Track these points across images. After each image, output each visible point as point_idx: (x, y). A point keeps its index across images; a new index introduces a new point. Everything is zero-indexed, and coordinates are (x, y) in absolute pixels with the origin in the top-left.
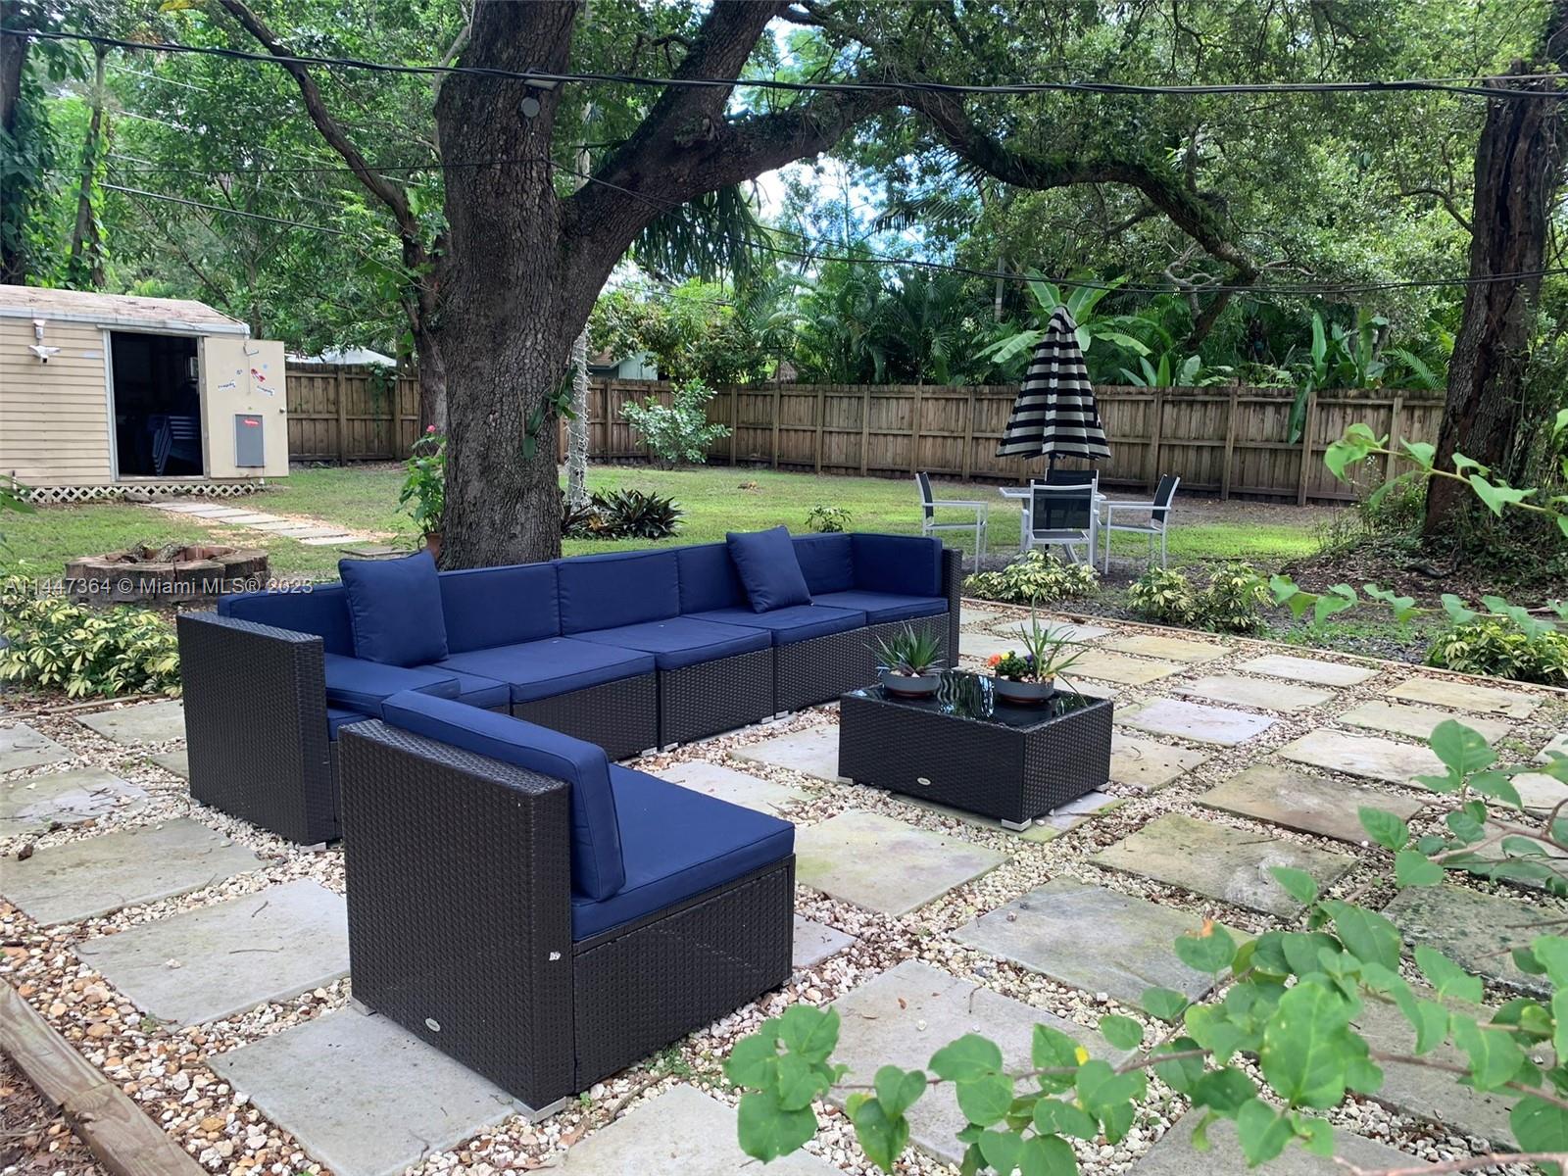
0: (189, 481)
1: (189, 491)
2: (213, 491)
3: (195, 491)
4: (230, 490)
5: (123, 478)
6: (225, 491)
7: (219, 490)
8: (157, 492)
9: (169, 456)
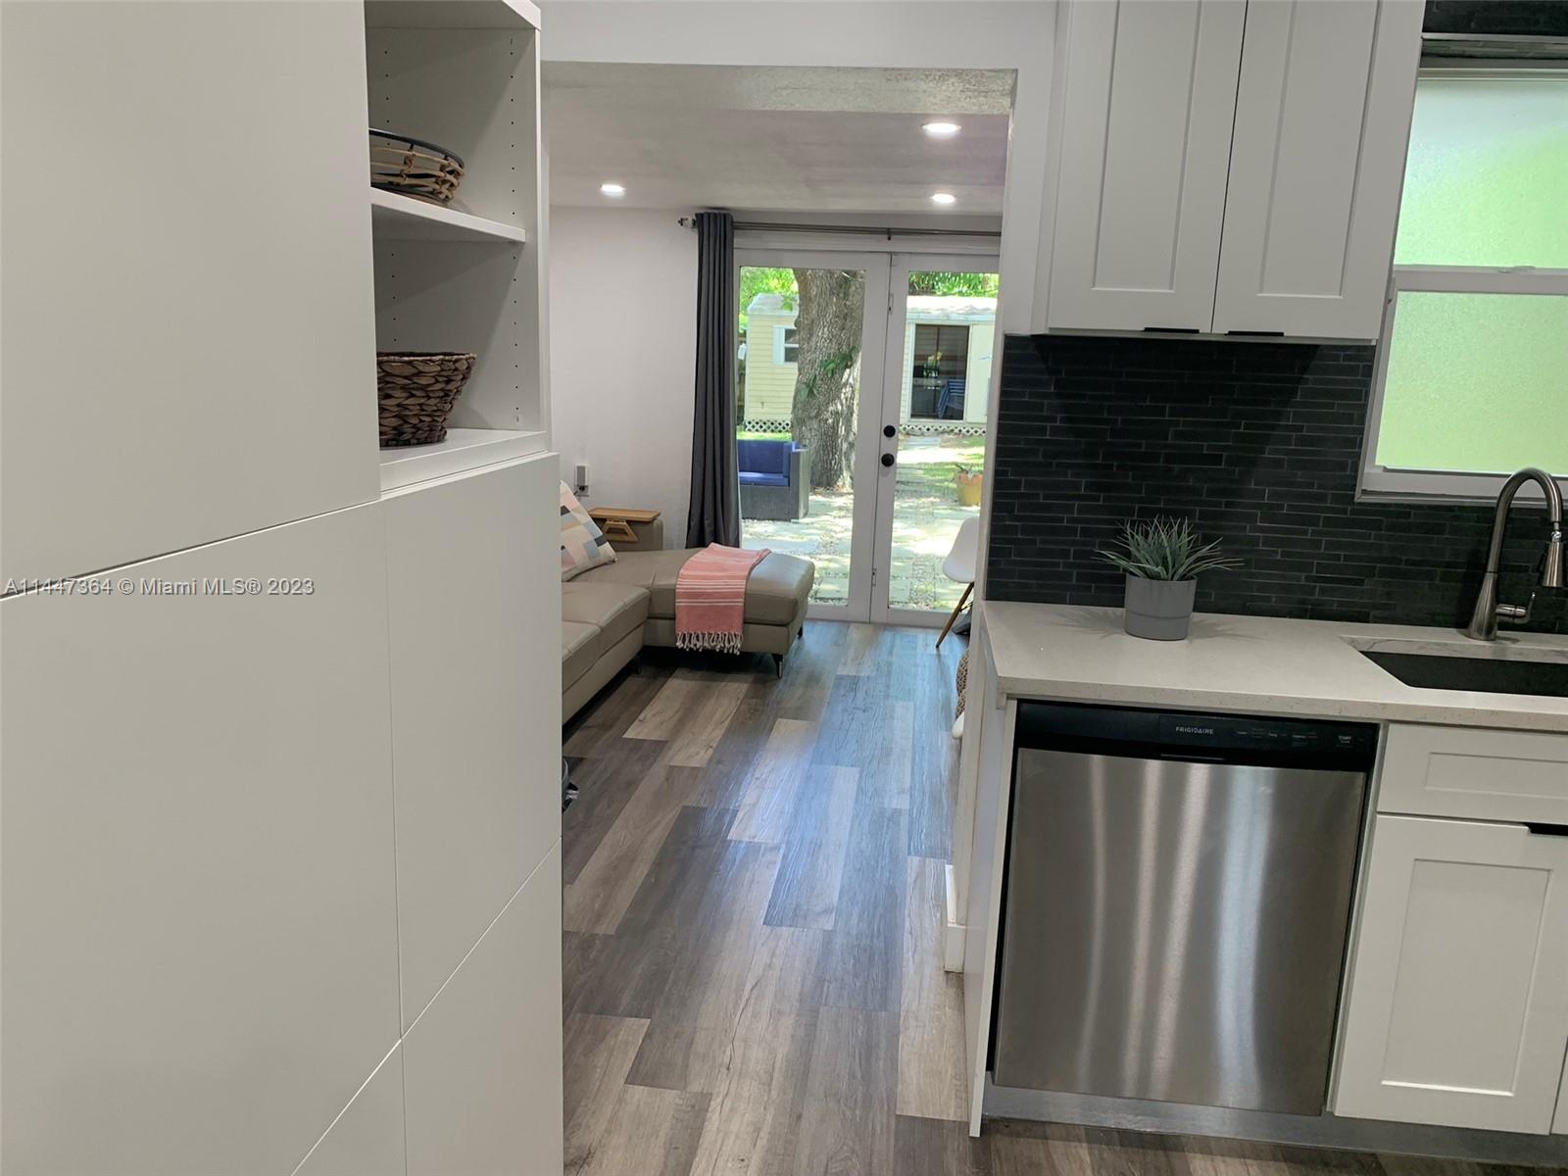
0: (953, 424)
1: (952, 431)
2: (968, 432)
3: (956, 431)
4: (980, 432)
5: (913, 420)
6: (976, 432)
7: (972, 431)
8: (932, 430)
9: (947, 407)
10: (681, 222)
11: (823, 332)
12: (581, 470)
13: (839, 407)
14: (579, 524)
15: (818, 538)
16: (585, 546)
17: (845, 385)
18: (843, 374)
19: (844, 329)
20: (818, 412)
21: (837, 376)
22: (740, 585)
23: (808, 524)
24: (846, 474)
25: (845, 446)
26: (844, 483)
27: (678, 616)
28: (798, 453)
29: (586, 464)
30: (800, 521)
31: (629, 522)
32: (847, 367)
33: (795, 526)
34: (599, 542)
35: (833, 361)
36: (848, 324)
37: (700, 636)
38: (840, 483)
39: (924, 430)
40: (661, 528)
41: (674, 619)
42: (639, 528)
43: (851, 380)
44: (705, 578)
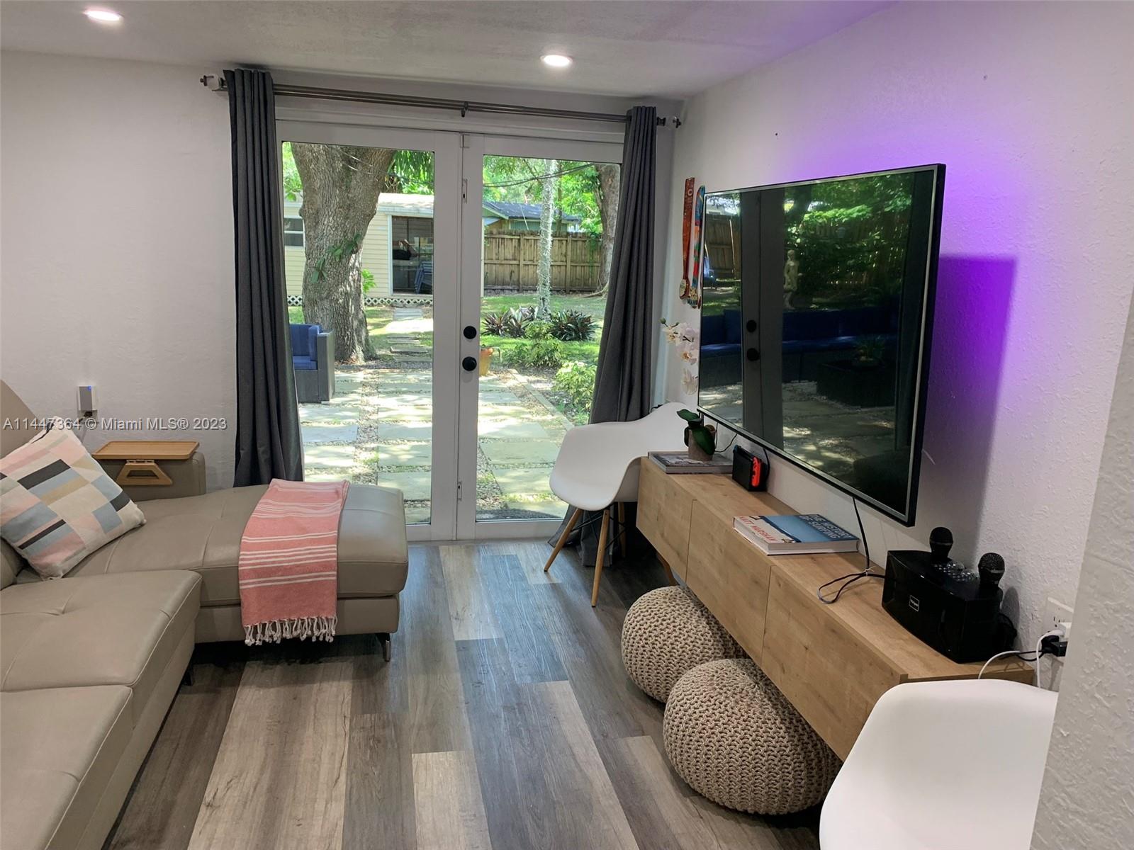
0: (427, 297)
1: (428, 303)
3: (431, 303)
5: (395, 294)
8: (412, 302)
9: (422, 283)
10: (204, 81)
11: (328, 222)
12: (86, 393)
13: (348, 289)
14: (85, 483)
15: (354, 421)
16: (96, 514)
17: (352, 268)
18: (349, 259)
19: (348, 218)
20: (328, 294)
21: (344, 260)
22: (328, 552)
23: (338, 405)
24: (358, 348)
25: (355, 323)
26: (357, 357)
27: (245, 603)
28: (325, 337)
29: (92, 384)
30: (331, 401)
31: (158, 462)
32: (353, 252)
33: (326, 408)
34: (118, 504)
35: (339, 248)
36: (352, 214)
37: (278, 625)
38: (354, 357)
39: (405, 302)
40: (202, 464)
41: (239, 604)
42: (174, 468)
43: (357, 264)
44: (278, 546)
